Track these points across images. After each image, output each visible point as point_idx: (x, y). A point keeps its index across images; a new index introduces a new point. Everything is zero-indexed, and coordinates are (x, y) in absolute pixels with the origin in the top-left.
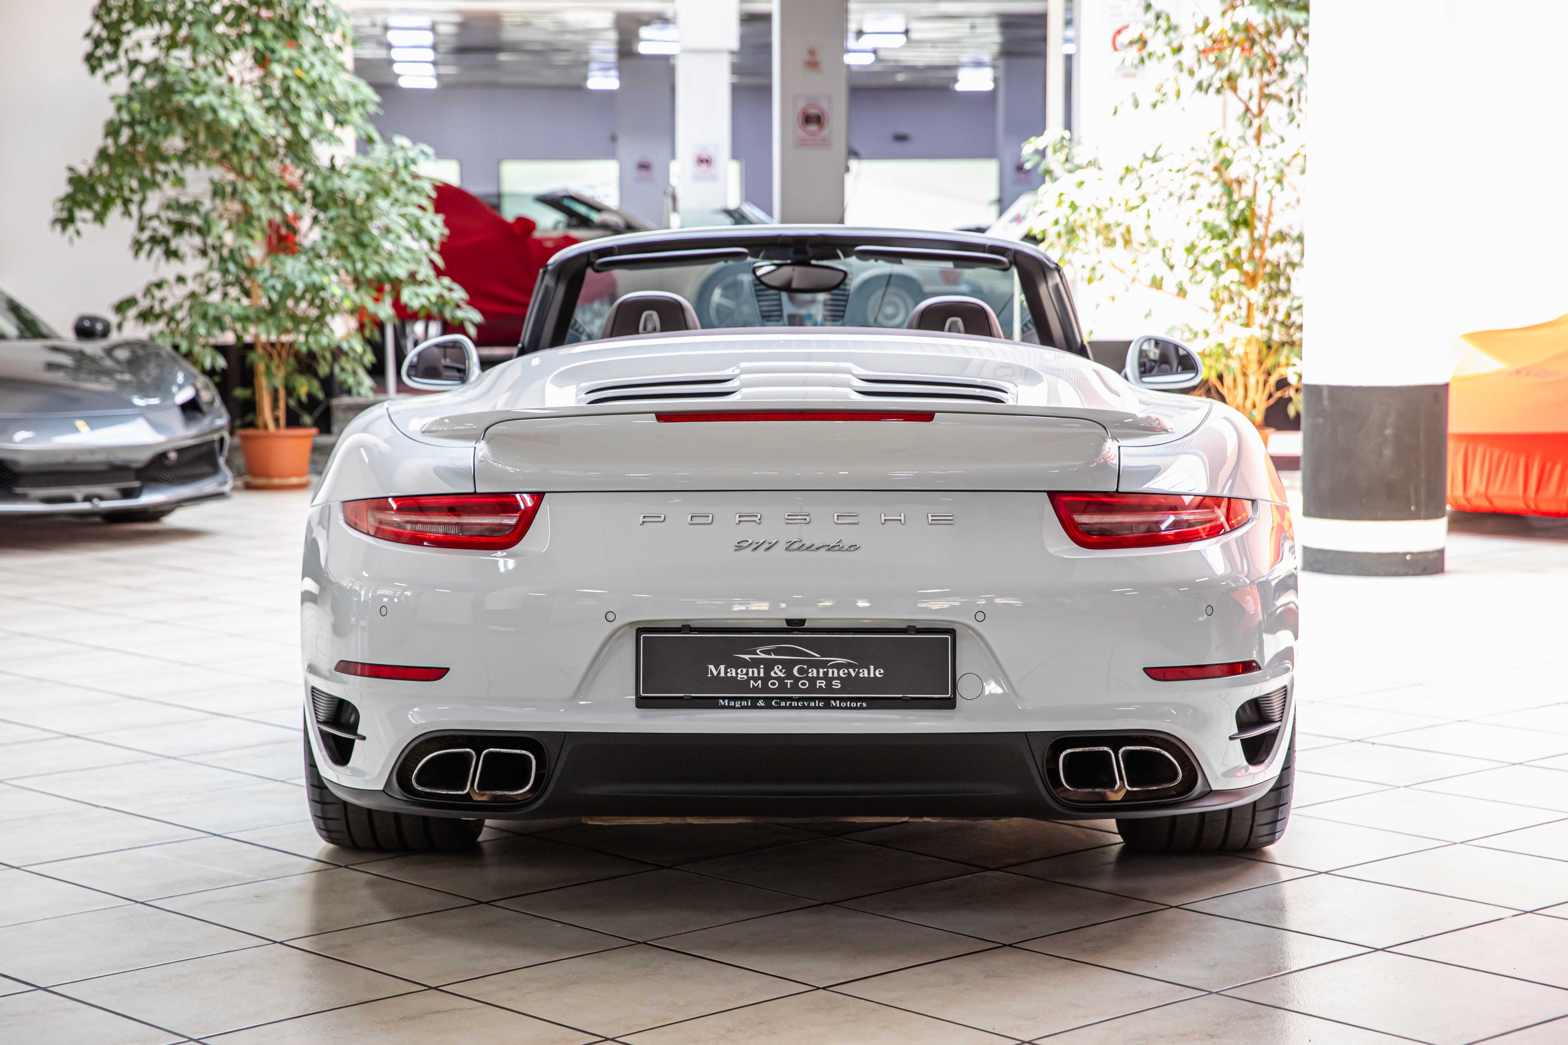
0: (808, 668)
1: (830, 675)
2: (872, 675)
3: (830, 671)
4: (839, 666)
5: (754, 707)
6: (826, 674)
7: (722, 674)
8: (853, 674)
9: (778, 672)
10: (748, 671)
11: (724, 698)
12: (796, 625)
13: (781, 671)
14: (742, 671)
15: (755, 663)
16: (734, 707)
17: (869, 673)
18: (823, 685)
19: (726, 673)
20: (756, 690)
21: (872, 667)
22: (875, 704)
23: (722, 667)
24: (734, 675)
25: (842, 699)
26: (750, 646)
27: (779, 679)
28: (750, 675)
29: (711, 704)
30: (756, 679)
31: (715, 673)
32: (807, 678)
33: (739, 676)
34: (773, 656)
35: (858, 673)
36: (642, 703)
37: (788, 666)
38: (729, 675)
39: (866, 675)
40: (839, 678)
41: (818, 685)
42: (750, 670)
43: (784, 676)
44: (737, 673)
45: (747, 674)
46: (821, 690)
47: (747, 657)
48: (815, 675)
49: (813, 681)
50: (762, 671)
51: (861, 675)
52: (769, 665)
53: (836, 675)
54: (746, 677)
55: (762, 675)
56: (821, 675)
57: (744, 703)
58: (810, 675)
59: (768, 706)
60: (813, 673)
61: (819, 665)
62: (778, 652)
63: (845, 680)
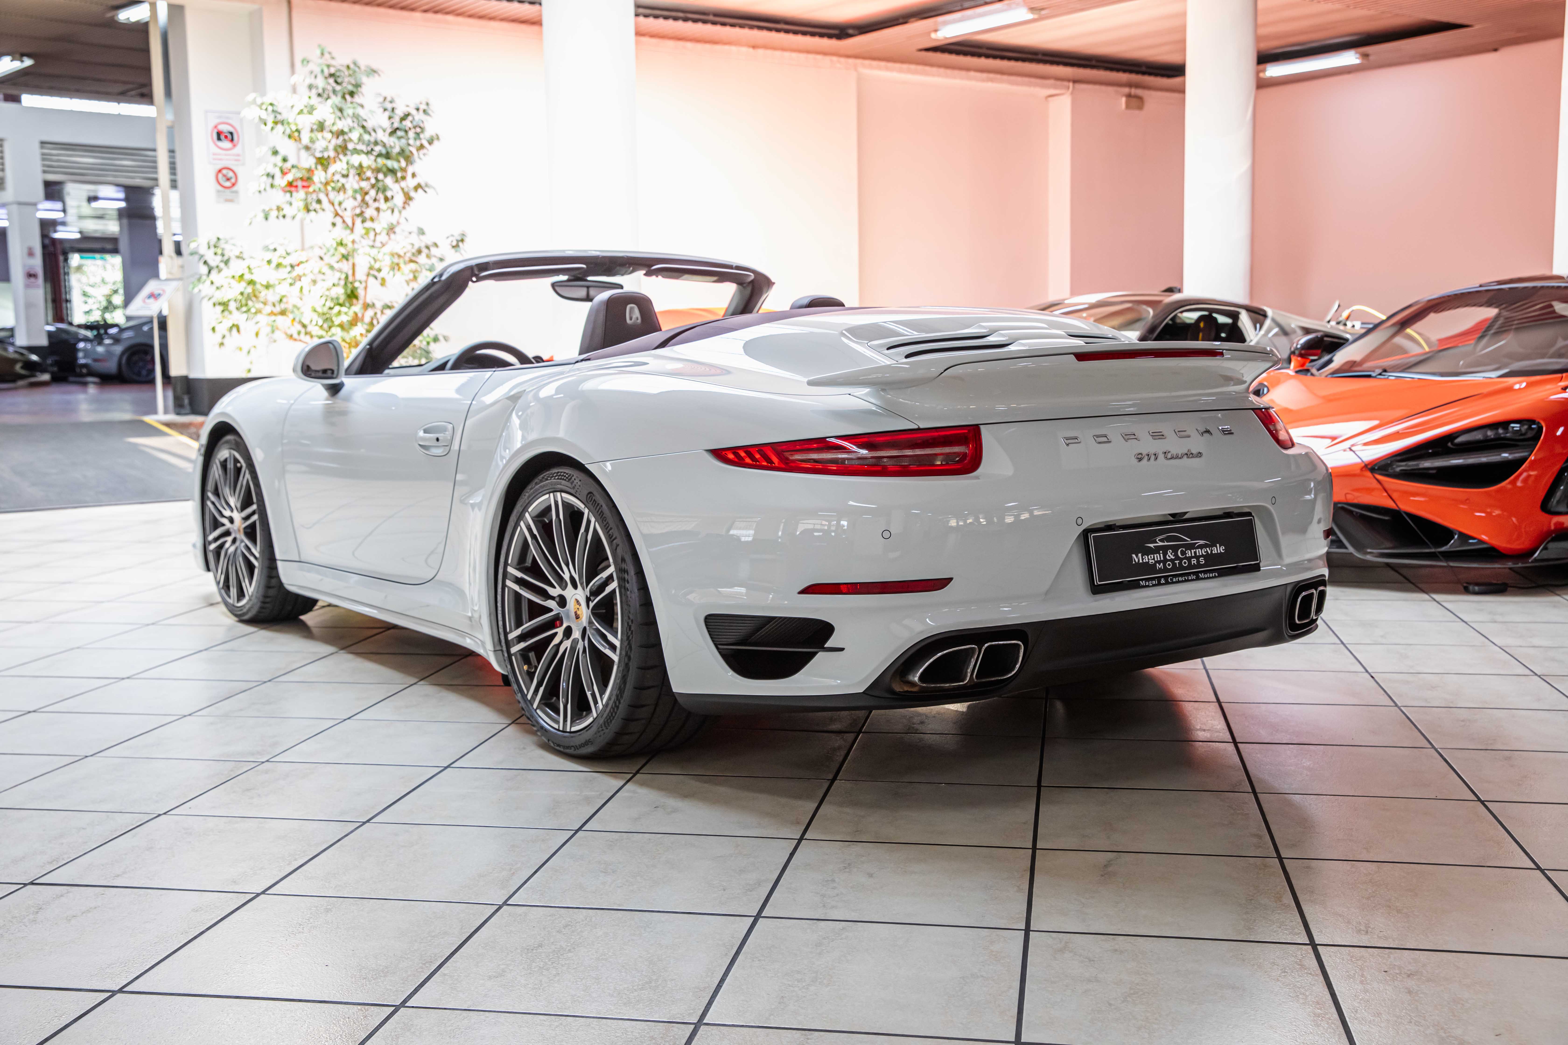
0: (1186, 551)
1: (1198, 554)
2: (1219, 552)
3: (1197, 550)
4: (1201, 547)
5: (1159, 584)
6: (1195, 553)
7: (1141, 561)
8: (1209, 552)
9: (1170, 555)
10: (1154, 556)
11: (1142, 580)
12: (1177, 518)
13: (1171, 554)
14: (1151, 557)
15: (1157, 550)
16: (1148, 586)
17: (1217, 551)
18: (1195, 562)
19: (1143, 559)
20: (1160, 571)
21: (1218, 545)
22: (1223, 573)
23: (1140, 555)
24: (1147, 561)
25: (1205, 572)
26: (1152, 536)
27: (1171, 560)
28: (1156, 560)
29: (1135, 585)
30: (1159, 562)
31: (1137, 561)
32: (1186, 558)
33: (1150, 561)
34: (1166, 543)
35: (1212, 551)
36: (1096, 590)
37: (1175, 549)
38: (1144, 561)
39: (1216, 552)
40: (1203, 556)
41: (1193, 562)
42: (1155, 555)
43: (1173, 558)
44: (1149, 559)
45: (1154, 559)
46: (1195, 567)
47: (1152, 545)
48: (1190, 555)
49: (1189, 559)
50: (1161, 555)
51: (1213, 552)
52: (1165, 549)
53: (1201, 554)
54: (1153, 561)
55: (1162, 559)
56: (1193, 555)
57: (1154, 582)
58: (1187, 555)
59: (1167, 583)
60: (1189, 554)
61: (1191, 547)
62: (1168, 539)
63: (1207, 557)
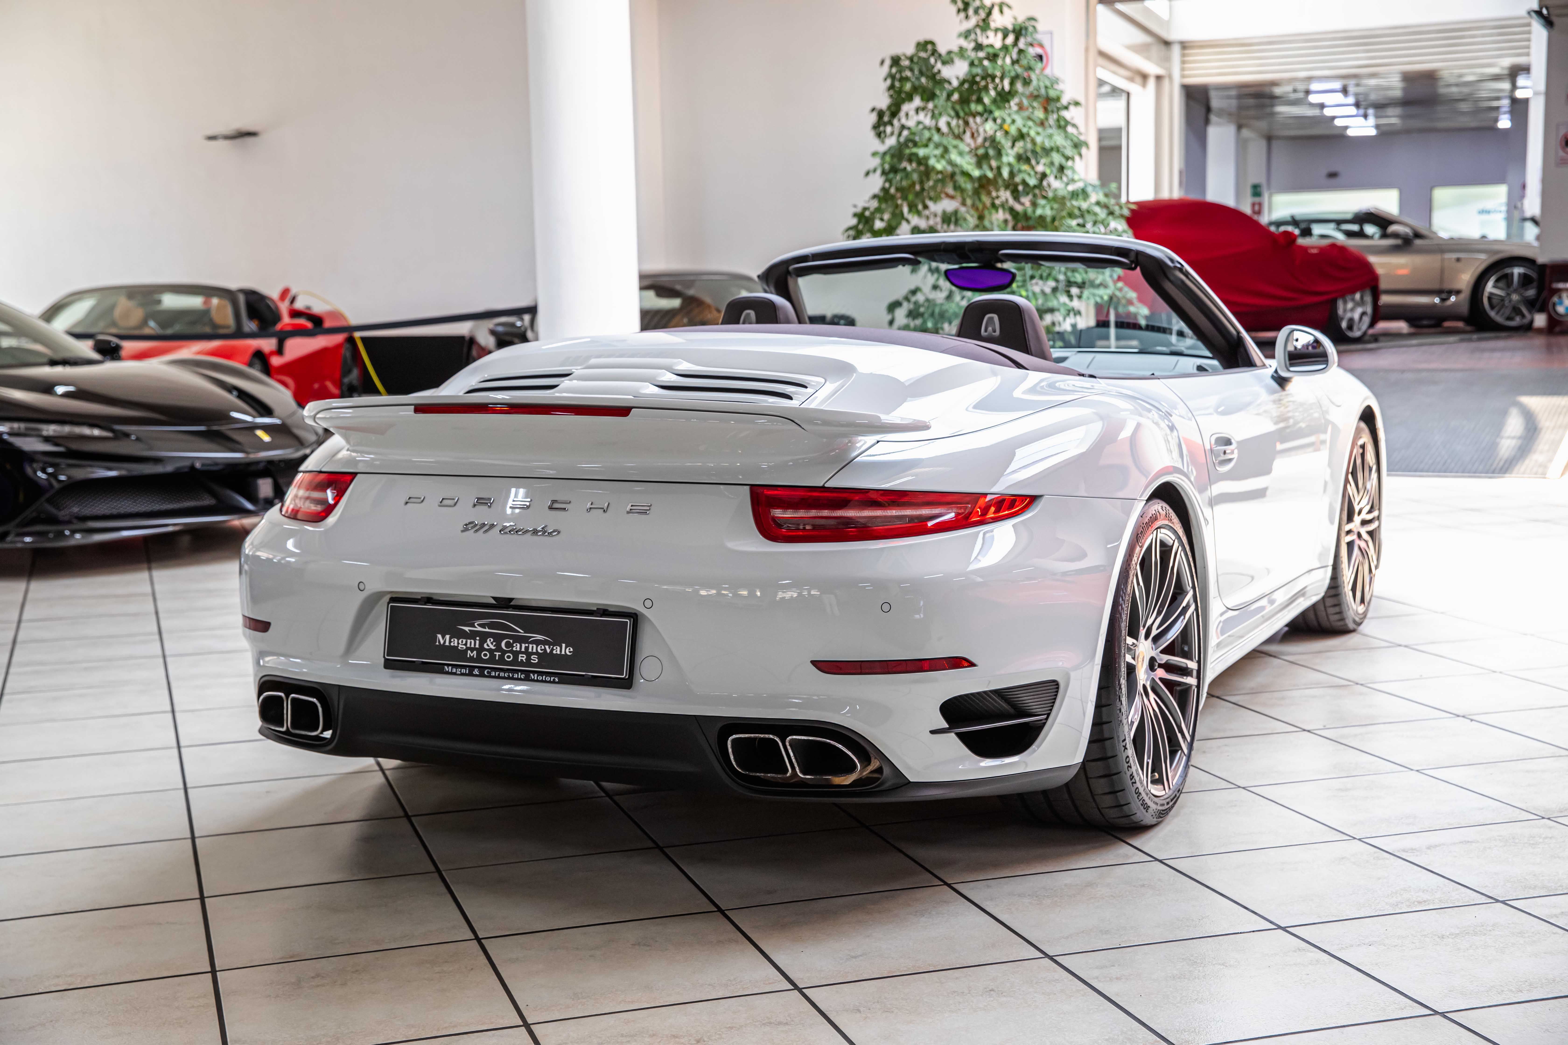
0: (514, 643)
1: (530, 650)
2: (563, 653)
3: (531, 646)
4: (538, 643)
5: (471, 674)
6: (527, 648)
7: (447, 644)
8: (548, 651)
9: (490, 644)
10: (466, 642)
11: (448, 665)
12: (504, 603)
13: (492, 643)
14: (462, 642)
15: (473, 635)
16: (455, 674)
17: (561, 651)
18: (524, 659)
19: (450, 642)
20: (471, 659)
21: (564, 645)
22: (565, 680)
23: (448, 637)
24: (456, 645)
25: (539, 673)
26: (469, 619)
27: (490, 650)
28: (468, 645)
29: (438, 669)
30: (472, 650)
31: (442, 642)
32: (512, 652)
33: (460, 646)
34: (487, 630)
35: (553, 650)
36: (389, 665)
37: (498, 639)
38: (452, 644)
39: (558, 652)
40: (537, 653)
41: (520, 658)
42: (469, 641)
43: (494, 648)
44: (458, 643)
45: (466, 644)
46: (522, 664)
47: (467, 629)
48: (518, 649)
49: (516, 654)
50: (477, 642)
51: (554, 652)
52: (484, 637)
53: (534, 651)
54: (464, 647)
55: (477, 646)
56: (523, 650)
57: (463, 671)
58: (514, 649)
59: (482, 675)
60: (517, 647)
61: (524, 640)
62: (491, 626)
63: (542, 656)
